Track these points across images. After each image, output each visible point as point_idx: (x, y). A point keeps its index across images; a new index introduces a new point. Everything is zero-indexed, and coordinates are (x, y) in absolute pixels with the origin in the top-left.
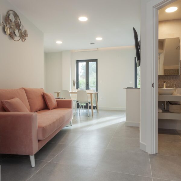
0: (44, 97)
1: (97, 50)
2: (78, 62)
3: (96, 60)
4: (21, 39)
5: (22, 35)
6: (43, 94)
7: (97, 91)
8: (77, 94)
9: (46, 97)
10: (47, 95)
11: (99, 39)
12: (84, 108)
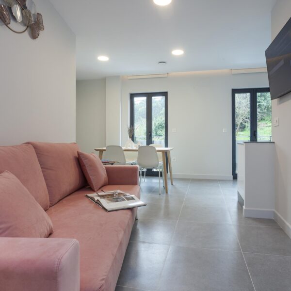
0: (80, 162)
1: (166, 75)
2: (132, 96)
3: (165, 94)
4: (26, 31)
5: (29, 22)
6: (77, 155)
7: (166, 146)
8: (137, 152)
9: (85, 161)
10: (87, 158)
11: (178, 52)
12: (146, 176)
